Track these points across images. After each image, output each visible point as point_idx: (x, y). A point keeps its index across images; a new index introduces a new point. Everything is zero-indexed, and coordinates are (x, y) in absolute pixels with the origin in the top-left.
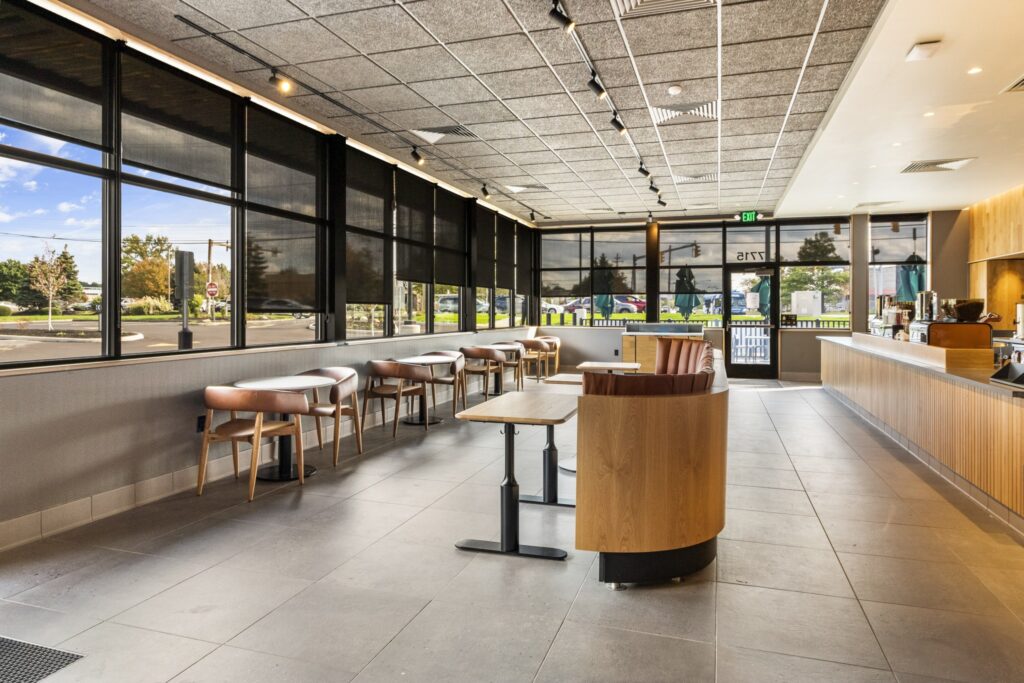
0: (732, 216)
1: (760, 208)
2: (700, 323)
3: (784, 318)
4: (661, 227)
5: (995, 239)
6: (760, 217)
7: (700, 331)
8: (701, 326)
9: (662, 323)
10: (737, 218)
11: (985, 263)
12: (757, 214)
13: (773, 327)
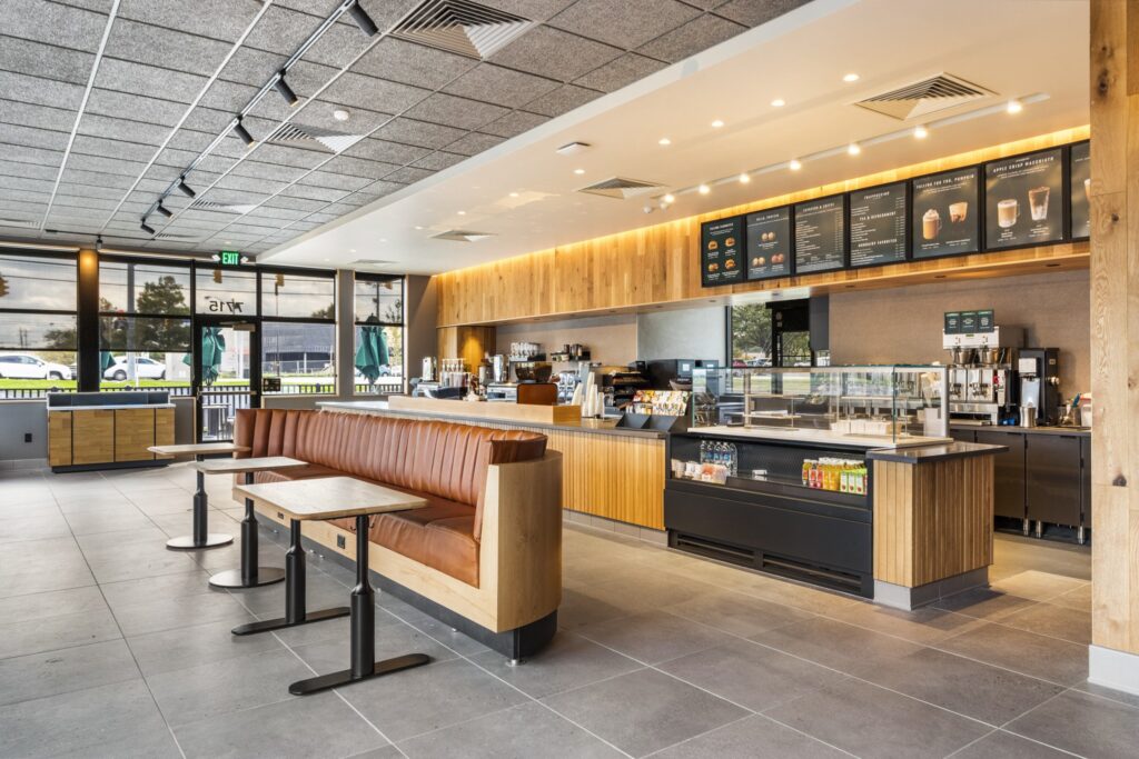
0: (209, 255)
1: (247, 250)
2: (166, 390)
3: (267, 383)
4: (101, 257)
5: (466, 306)
6: (244, 261)
7: (166, 402)
8: (167, 394)
9: (103, 391)
10: (216, 258)
11: (455, 329)
12: (240, 257)
13: (254, 393)
